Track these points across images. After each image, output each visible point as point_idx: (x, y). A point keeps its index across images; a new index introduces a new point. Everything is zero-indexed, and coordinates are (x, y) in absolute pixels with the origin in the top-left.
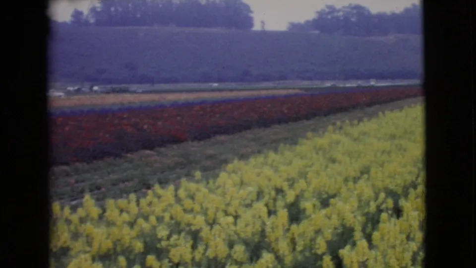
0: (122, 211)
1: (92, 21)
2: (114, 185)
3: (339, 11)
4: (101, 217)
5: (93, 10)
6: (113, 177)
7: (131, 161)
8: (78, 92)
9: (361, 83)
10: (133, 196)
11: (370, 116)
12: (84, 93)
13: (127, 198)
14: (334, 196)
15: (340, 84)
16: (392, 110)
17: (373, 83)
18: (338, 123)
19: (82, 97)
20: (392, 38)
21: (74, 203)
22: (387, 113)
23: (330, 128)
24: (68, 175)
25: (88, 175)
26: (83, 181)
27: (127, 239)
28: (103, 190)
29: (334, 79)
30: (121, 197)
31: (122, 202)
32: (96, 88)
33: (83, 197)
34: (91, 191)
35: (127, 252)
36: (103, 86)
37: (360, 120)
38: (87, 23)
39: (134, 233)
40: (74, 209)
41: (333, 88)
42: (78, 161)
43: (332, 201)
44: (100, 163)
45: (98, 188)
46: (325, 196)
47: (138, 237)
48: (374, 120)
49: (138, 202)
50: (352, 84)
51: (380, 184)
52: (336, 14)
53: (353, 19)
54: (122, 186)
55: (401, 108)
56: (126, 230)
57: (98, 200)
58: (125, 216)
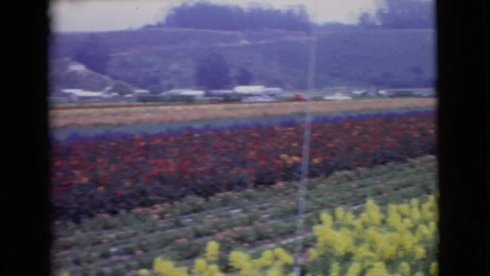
0: (403, 217)
1: (379, 23)
2: (396, 189)
4: (384, 222)
5: (380, 13)
6: (395, 182)
7: (412, 166)
8: (364, 95)
10: (415, 201)
12: (371, 97)
13: (408, 203)
19: (368, 101)
21: (355, 208)
24: (350, 179)
25: (369, 180)
26: (364, 186)
27: (408, 245)
28: (385, 195)
30: (402, 203)
31: (404, 208)
32: (382, 92)
33: (364, 202)
34: (374, 195)
35: (408, 257)
36: (388, 90)
38: (373, 26)
39: (416, 239)
40: (357, 214)
42: (359, 165)
44: (383, 168)
45: (380, 193)
47: (420, 242)
49: (420, 207)
54: (404, 191)
56: (408, 235)
57: (380, 204)
58: (408, 222)
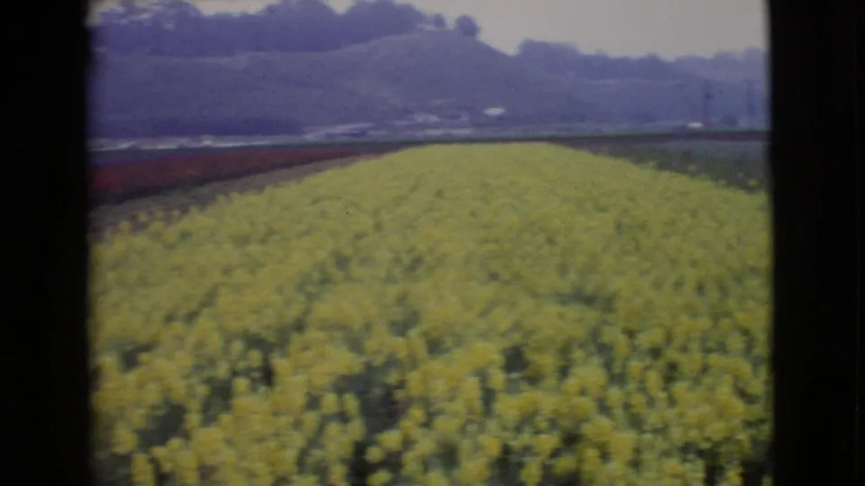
3: (144, 10)
9: (185, 142)
11: (203, 203)
14: (147, 348)
15: (147, 145)
16: (242, 191)
17: (208, 142)
18: (143, 217)
20: (242, 59)
22: (235, 195)
23: (125, 225)
29: (134, 135)
37: (184, 210)
41: (133, 152)
43: (144, 357)
46: (129, 348)
48: (211, 209)
50: (168, 144)
51: (234, 326)
52: (135, 18)
53: (170, 26)
55: (260, 188)
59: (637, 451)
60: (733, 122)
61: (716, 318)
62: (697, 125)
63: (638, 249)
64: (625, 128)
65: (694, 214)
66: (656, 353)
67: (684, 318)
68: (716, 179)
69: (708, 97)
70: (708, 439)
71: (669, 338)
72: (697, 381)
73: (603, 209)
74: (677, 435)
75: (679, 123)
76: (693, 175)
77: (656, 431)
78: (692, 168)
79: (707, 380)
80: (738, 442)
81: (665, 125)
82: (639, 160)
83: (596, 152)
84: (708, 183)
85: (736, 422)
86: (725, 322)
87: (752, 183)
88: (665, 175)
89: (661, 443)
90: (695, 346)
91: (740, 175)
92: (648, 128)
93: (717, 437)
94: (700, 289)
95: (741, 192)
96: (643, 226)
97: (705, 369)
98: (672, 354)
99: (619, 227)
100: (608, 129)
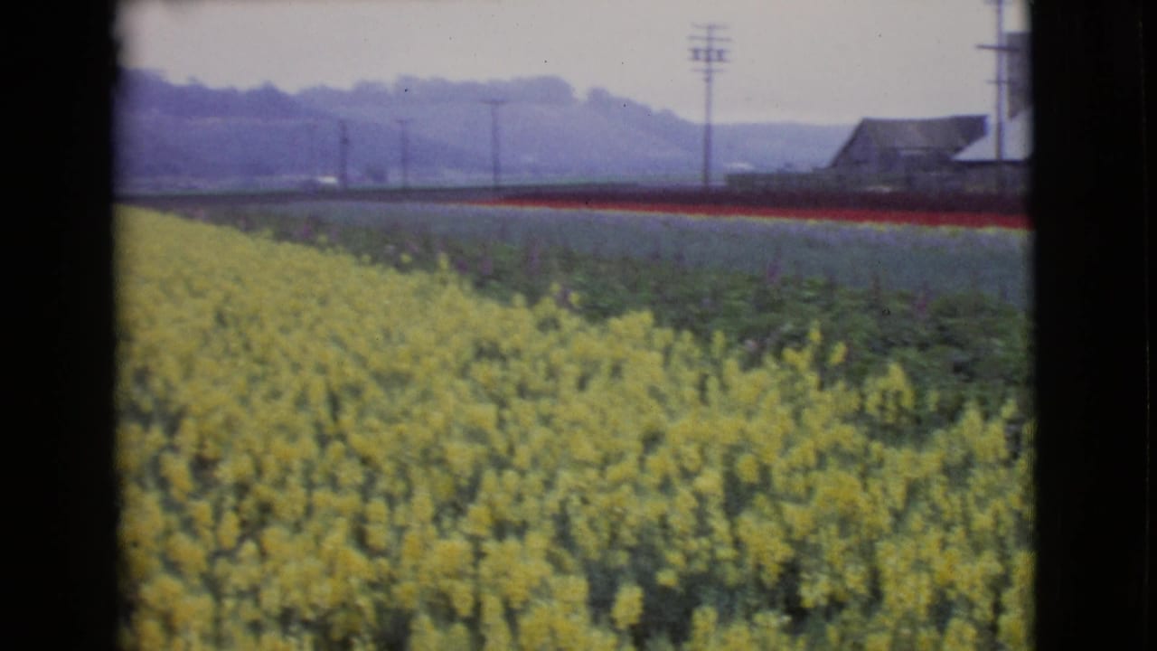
59: (217, 621)
60: (379, 176)
61: (323, 441)
62: (331, 180)
63: (247, 347)
64: (230, 183)
65: (323, 302)
66: (242, 489)
67: (279, 442)
68: (357, 254)
69: (345, 141)
70: (314, 607)
71: (259, 471)
72: (297, 528)
73: (197, 294)
74: (272, 599)
75: (304, 177)
76: (322, 248)
77: (241, 595)
78: (323, 238)
79: (313, 526)
80: (359, 610)
81: (286, 180)
82: (249, 227)
83: (190, 217)
84: (347, 259)
85: (354, 582)
86: (337, 447)
87: (406, 258)
88: (287, 246)
89: (249, 611)
90: (294, 480)
91: (390, 248)
92: (264, 183)
93: (326, 604)
94: (301, 402)
95: (392, 271)
96: (254, 318)
97: (309, 510)
98: (263, 490)
99: (221, 319)
100: (206, 186)
